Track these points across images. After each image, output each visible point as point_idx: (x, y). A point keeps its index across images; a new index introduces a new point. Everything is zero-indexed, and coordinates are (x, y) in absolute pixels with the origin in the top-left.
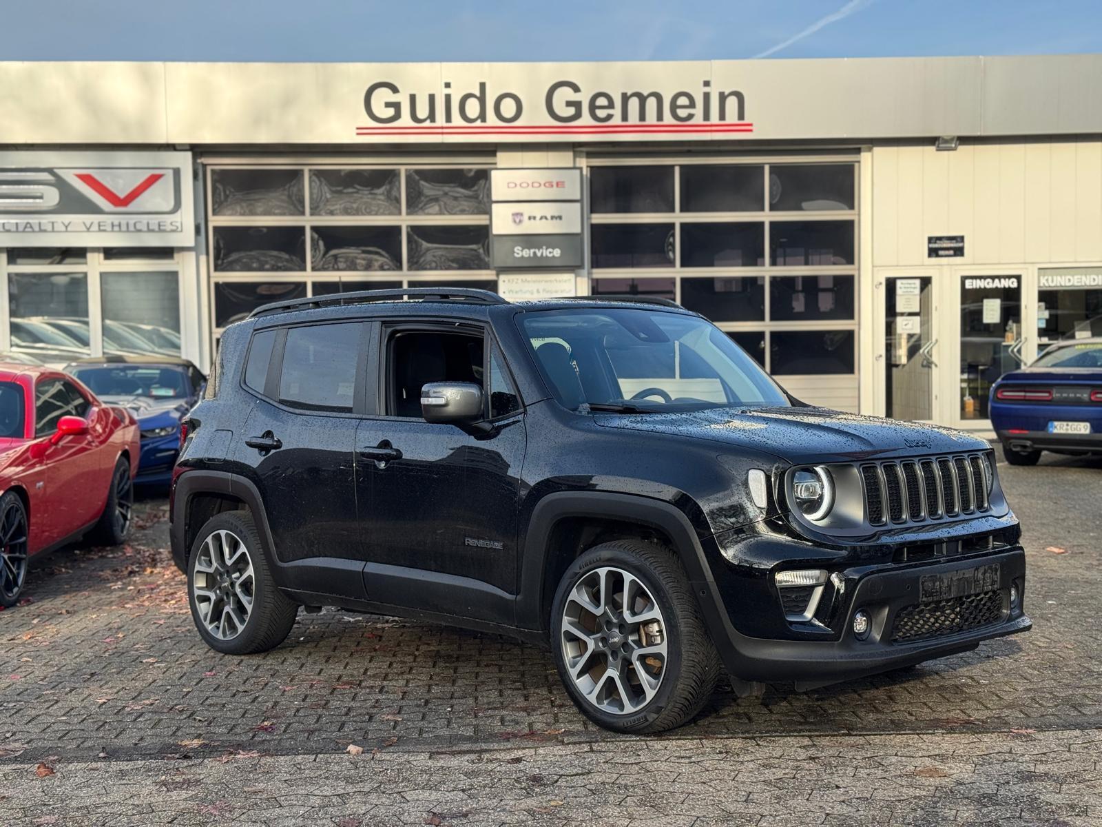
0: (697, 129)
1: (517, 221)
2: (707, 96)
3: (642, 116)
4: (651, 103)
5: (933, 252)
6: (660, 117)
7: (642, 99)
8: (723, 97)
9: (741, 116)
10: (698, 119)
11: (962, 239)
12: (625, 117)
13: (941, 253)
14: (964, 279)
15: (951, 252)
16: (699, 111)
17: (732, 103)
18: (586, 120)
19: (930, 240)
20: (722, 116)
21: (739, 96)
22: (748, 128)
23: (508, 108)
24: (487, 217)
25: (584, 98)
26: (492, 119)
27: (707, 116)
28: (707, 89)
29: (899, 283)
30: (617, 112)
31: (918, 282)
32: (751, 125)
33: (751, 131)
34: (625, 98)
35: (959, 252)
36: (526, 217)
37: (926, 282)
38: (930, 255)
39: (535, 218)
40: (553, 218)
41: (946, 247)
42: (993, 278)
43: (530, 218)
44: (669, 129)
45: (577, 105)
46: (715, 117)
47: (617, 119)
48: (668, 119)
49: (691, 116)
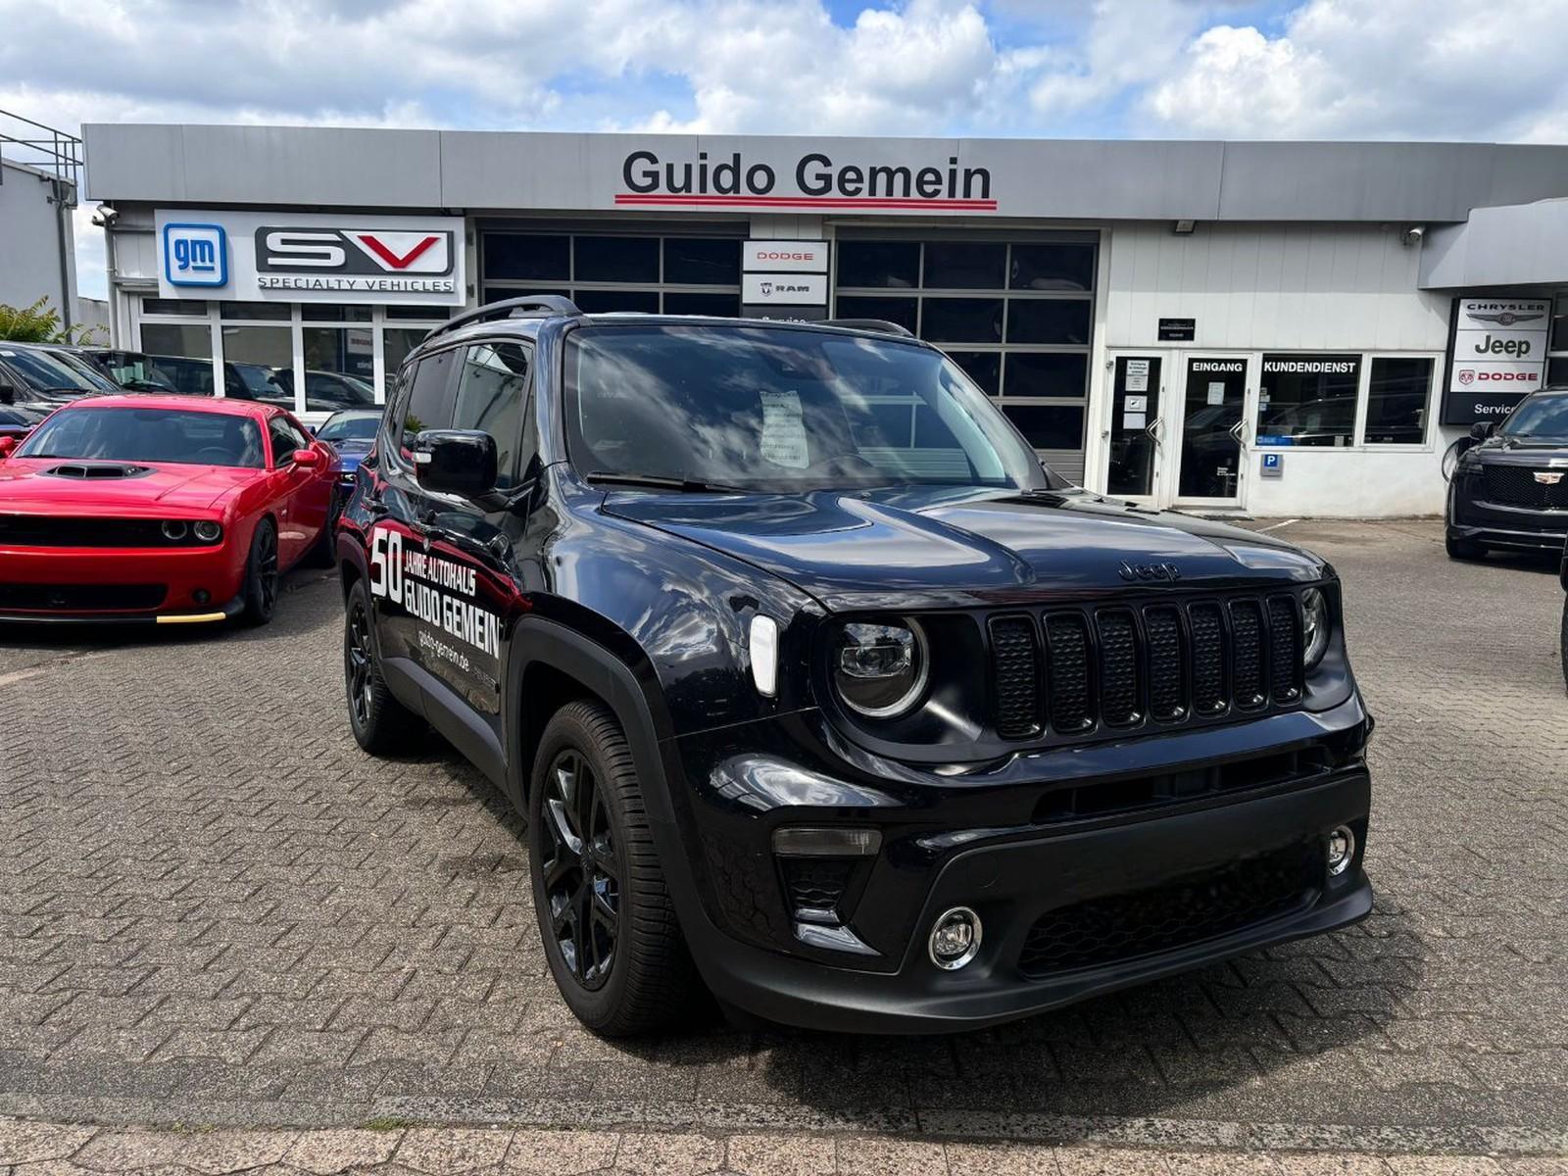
1: (766, 291)
2: (953, 173)
4: (899, 178)
5: (1164, 335)
8: (969, 174)
10: (944, 195)
11: (1192, 322)
12: (872, 191)
13: (1171, 335)
14: (1191, 361)
15: (1181, 335)
16: (944, 188)
18: (835, 193)
19: (1162, 322)
21: (984, 174)
23: (760, 180)
24: (738, 287)
25: (834, 171)
26: (745, 191)
28: (953, 166)
29: (1129, 362)
30: (865, 186)
31: (1147, 363)
32: (995, 203)
33: (995, 208)
35: (1189, 335)
36: (773, 288)
37: (1155, 364)
38: (1160, 338)
39: (782, 288)
40: (800, 289)
41: (1177, 330)
42: (1220, 361)
43: (778, 288)
44: (915, 204)
45: (827, 178)
46: (959, 195)
47: (864, 194)
48: (914, 194)
49: (937, 192)
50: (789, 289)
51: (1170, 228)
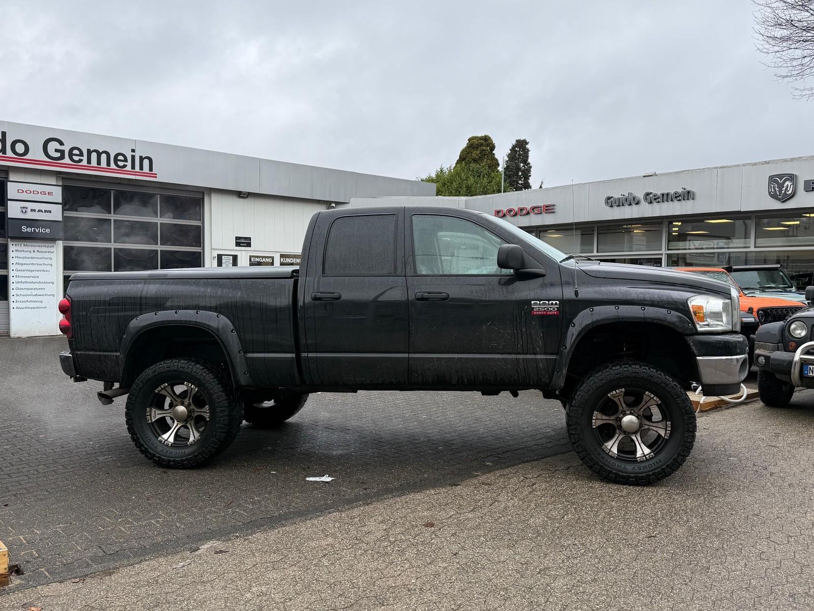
0: (127, 173)
1: (24, 211)
2: (133, 157)
3: (99, 163)
4: (104, 157)
5: (238, 244)
6: (108, 164)
7: (99, 154)
8: (142, 159)
9: (151, 169)
10: (129, 168)
11: (250, 239)
12: (89, 161)
13: (241, 244)
14: (251, 257)
15: (246, 245)
16: (129, 164)
17: (146, 163)
18: (67, 160)
19: (237, 238)
20: (141, 168)
21: (150, 159)
22: (155, 176)
23: (20, 148)
25: (66, 148)
26: (9, 153)
27: (133, 167)
28: (133, 154)
29: (223, 257)
30: (85, 158)
31: (231, 257)
32: (156, 174)
33: (156, 177)
34: (89, 152)
35: (249, 245)
36: (29, 210)
37: (235, 258)
38: (236, 246)
39: (35, 211)
40: (46, 211)
41: (245, 242)
42: (263, 257)
43: (32, 210)
44: (113, 171)
45: (62, 152)
46: (137, 168)
47: (85, 163)
48: (113, 166)
49: (125, 166)
50: (39, 211)
51: (240, 194)
